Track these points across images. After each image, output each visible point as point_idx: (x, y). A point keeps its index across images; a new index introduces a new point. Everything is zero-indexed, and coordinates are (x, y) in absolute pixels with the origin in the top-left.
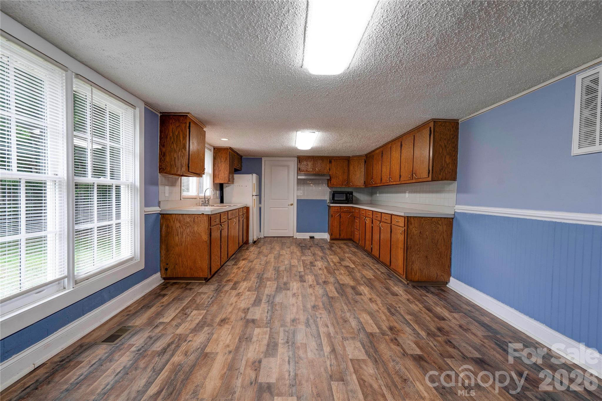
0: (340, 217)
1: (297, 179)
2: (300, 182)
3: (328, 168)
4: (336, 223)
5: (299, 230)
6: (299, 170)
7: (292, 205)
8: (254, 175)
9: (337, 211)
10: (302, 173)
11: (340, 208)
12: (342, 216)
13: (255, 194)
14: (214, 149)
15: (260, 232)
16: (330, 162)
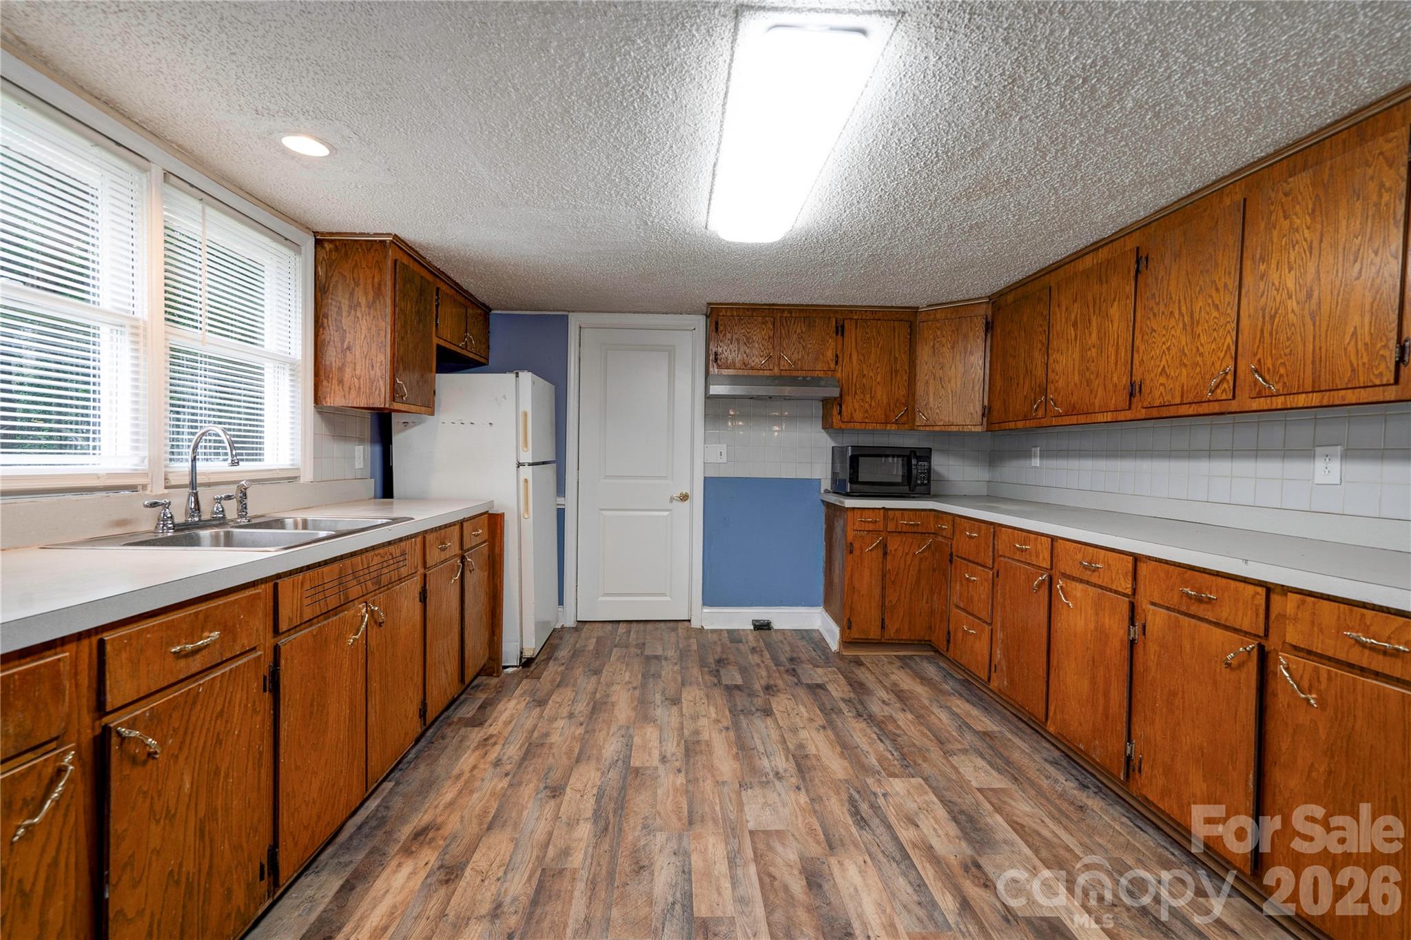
0: (885, 554)
1: (709, 398)
2: (716, 409)
3: (830, 354)
4: (867, 580)
5: (711, 598)
6: (713, 359)
7: (684, 498)
8: (526, 377)
9: (871, 527)
10: (725, 372)
11: (885, 518)
12: (891, 548)
13: (527, 457)
14: (319, 243)
15: (561, 602)
16: (840, 330)
